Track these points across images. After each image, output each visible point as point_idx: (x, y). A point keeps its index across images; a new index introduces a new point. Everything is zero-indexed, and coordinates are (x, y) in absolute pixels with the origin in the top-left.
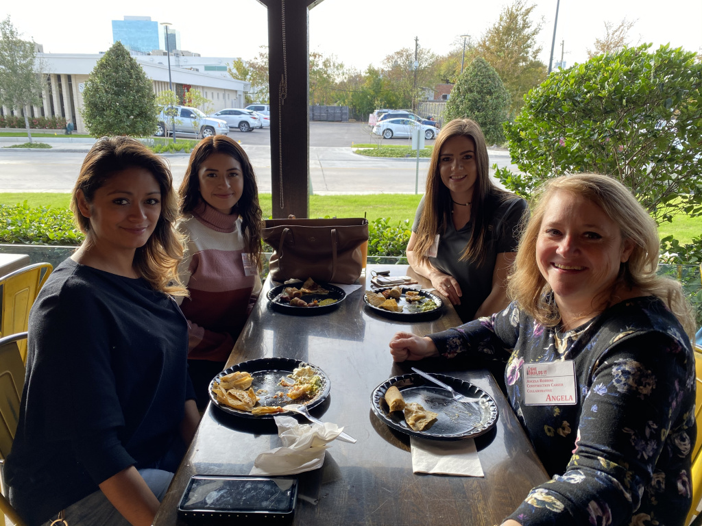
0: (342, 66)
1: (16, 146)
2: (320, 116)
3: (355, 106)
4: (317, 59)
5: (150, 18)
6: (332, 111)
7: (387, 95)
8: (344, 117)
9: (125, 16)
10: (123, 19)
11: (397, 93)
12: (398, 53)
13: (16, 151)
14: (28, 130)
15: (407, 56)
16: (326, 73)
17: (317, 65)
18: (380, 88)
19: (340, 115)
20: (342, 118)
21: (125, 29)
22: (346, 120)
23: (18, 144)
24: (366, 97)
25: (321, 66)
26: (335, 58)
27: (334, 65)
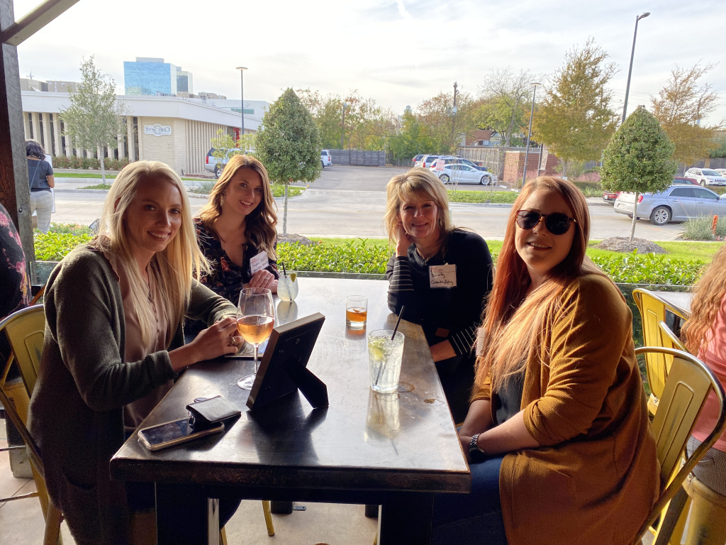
0: (378, 111)
1: (90, 187)
2: (357, 160)
3: (391, 151)
4: (354, 104)
5: (163, 60)
6: (369, 156)
7: (425, 140)
8: (381, 162)
9: (137, 58)
10: (134, 60)
11: (435, 138)
12: (436, 99)
13: (91, 192)
14: (102, 171)
15: (445, 102)
16: (362, 117)
17: (354, 110)
18: (418, 132)
19: (376, 159)
20: (378, 162)
21: (137, 71)
22: (383, 165)
23: (92, 185)
24: (402, 142)
25: (358, 110)
26: (372, 103)
27: (370, 110)
